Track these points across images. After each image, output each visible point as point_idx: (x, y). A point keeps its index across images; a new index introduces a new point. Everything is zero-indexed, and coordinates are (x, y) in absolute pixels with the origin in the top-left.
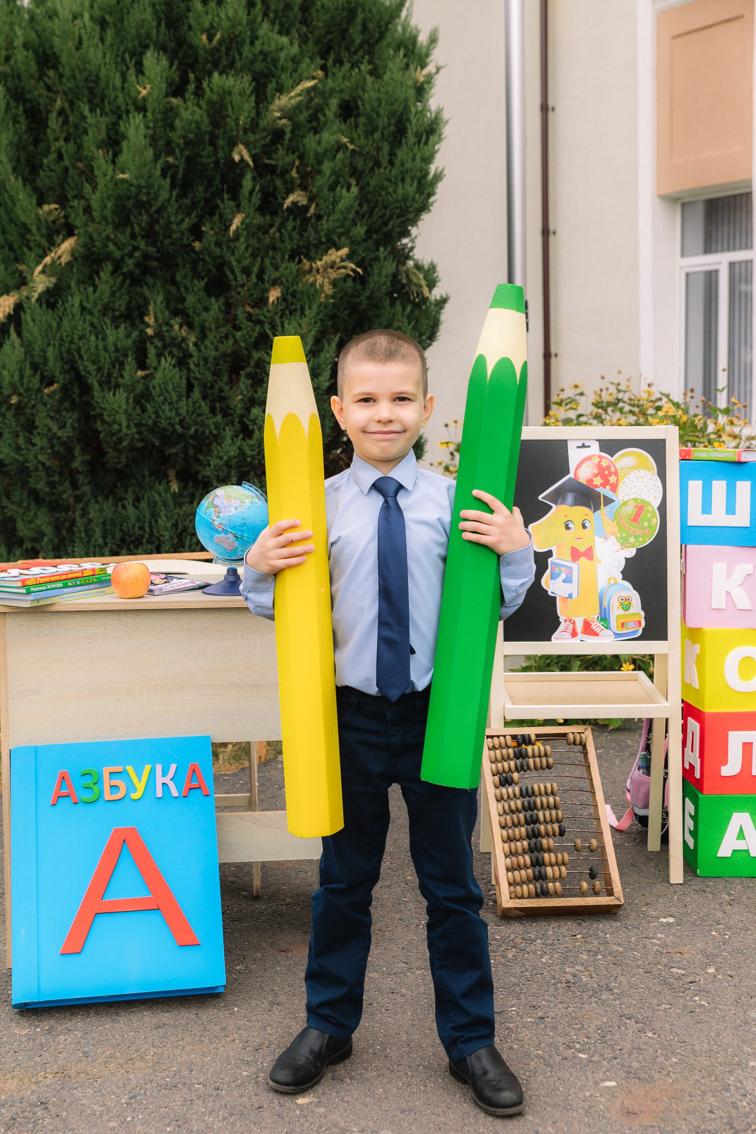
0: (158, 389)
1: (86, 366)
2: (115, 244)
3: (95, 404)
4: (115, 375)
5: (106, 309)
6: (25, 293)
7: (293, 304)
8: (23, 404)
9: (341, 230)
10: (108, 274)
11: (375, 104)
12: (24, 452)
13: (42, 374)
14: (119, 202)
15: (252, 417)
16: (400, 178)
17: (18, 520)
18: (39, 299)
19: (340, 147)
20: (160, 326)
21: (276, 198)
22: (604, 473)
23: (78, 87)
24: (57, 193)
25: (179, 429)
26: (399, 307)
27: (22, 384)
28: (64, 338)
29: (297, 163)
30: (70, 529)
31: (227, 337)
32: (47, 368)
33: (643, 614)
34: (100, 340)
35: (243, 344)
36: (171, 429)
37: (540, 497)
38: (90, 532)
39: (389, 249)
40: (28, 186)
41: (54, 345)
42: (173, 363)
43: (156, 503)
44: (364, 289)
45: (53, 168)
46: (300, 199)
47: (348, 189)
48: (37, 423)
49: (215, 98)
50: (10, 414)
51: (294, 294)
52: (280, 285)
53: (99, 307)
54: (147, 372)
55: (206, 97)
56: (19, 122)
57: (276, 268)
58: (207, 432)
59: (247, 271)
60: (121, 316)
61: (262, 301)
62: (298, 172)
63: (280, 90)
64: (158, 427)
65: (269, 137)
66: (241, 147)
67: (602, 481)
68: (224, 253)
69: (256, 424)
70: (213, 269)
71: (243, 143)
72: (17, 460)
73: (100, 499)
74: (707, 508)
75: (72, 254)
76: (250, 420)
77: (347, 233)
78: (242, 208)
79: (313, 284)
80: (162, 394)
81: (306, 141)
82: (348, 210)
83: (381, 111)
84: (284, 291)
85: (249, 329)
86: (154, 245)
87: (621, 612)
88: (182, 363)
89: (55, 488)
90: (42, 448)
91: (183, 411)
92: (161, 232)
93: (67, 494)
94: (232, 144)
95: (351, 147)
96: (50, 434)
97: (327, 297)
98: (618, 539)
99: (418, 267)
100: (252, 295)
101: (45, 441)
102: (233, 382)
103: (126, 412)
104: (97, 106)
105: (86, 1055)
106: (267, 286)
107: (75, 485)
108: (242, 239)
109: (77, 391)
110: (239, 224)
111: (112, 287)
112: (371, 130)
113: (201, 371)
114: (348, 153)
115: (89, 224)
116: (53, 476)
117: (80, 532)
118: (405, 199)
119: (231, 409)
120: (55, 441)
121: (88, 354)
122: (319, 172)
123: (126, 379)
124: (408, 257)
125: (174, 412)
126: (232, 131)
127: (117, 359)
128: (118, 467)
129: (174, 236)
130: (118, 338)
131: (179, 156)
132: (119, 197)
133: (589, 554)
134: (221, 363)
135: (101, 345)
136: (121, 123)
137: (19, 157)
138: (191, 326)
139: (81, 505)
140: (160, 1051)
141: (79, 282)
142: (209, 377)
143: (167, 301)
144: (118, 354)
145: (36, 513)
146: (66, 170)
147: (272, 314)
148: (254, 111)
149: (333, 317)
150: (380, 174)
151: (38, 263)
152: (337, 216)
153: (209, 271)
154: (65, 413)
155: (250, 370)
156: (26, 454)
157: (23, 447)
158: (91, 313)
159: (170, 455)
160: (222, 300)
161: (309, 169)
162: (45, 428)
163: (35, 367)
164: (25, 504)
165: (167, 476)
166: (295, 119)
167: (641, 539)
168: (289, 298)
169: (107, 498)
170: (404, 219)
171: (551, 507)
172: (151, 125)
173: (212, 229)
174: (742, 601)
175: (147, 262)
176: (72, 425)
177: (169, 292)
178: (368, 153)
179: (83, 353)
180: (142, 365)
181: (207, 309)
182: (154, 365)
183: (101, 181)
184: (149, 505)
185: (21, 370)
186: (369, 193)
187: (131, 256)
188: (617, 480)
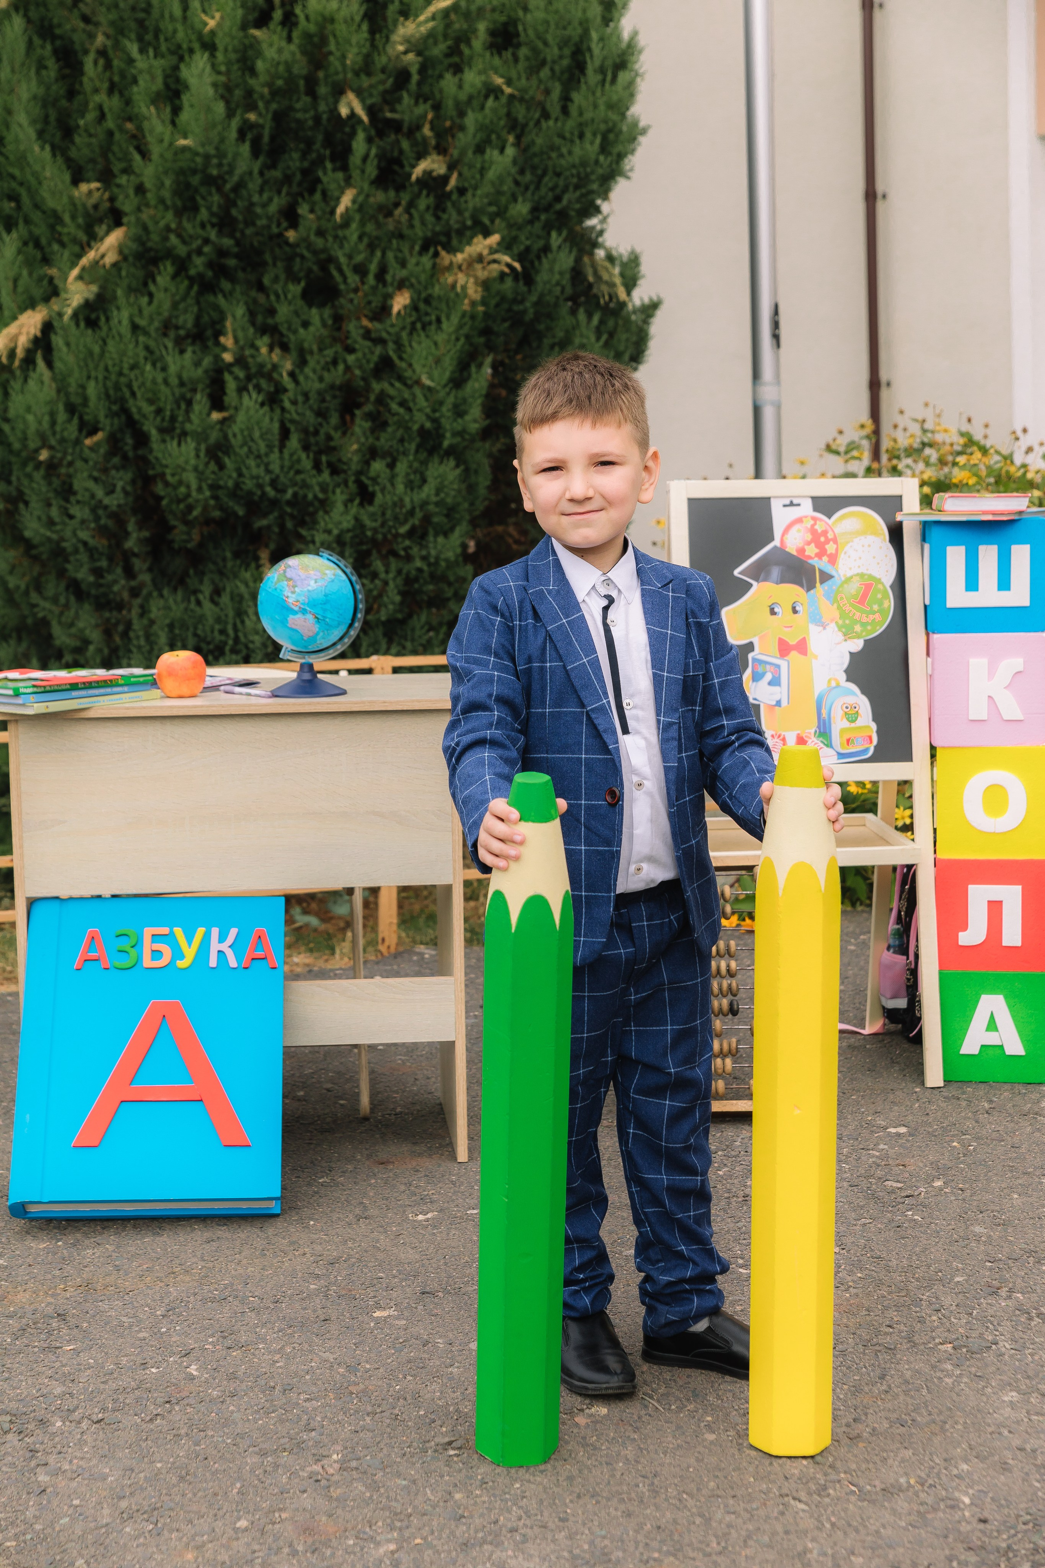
0: (239, 437)
1: (140, 407)
2: (179, 236)
3: (153, 461)
4: (180, 419)
5: (167, 326)
6: (56, 308)
7: (427, 314)
8: (56, 461)
9: (493, 209)
10: (168, 278)
11: (541, 29)
12: (58, 527)
13: (81, 418)
14: (181, 178)
15: (372, 474)
16: (576, 133)
17: (54, 623)
18: (75, 315)
19: (492, 91)
20: (242, 349)
21: (402, 166)
22: (819, 539)
23: (122, 19)
24: (99, 167)
25: (270, 492)
26: (582, 316)
27: (54, 433)
28: (110, 368)
29: (430, 116)
30: (125, 635)
31: (335, 362)
32: (87, 410)
33: (874, 726)
34: (158, 370)
35: (357, 372)
36: (259, 493)
37: (736, 572)
38: (153, 638)
39: (565, 233)
40: (58, 158)
41: (96, 378)
42: (260, 399)
43: (241, 597)
44: (530, 291)
45: (92, 131)
46: (435, 166)
47: (502, 150)
48: (77, 486)
49: (312, 28)
50: (38, 476)
51: (428, 301)
52: (408, 288)
53: (156, 324)
54: (225, 414)
55: (300, 27)
56: (46, 68)
57: (403, 264)
58: (310, 496)
59: (361, 270)
60: (188, 336)
61: (384, 310)
62: (432, 129)
63: (406, 13)
64: (241, 489)
65: (391, 81)
66: (351, 96)
67: (817, 551)
68: (329, 245)
69: (378, 484)
70: (315, 268)
71: (353, 90)
72: (49, 539)
73: (166, 592)
74: (972, 583)
75: (120, 252)
76: (369, 478)
77: (501, 213)
78: (353, 181)
79: (454, 286)
80: (245, 443)
81: (443, 83)
82: (501, 179)
83: (550, 38)
84: (415, 296)
85: (367, 351)
86: (231, 235)
87: (845, 724)
88: (273, 400)
89: (102, 577)
90: (83, 522)
91: (275, 467)
92: (240, 218)
93: (119, 585)
94: (339, 91)
95: (508, 90)
96: (93, 502)
97: (473, 304)
98: (840, 628)
99: (610, 258)
100: (369, 303)
101: (87, 510)
102: (345, 427)
103: (196, 469)
104: (149, 44)
105: (118, 1269)
106: (390, 290)
107: (129, 573)
108: (354, 226)
109: (129, 441)
110: (349, 204)
111: (173, 295)
112: (537, 64)
113: (300, 411)
114: (504, 100)
115: (143, 208)
116: (99, 560)
117: (138, 637)
118: (584, 164)
119: (344, 463)
120: (100, 512)
121: (143, 389)
122: (462, 128)
123: (195, 423)
124: (595, 245)
125: (262, 468)
126: (337, 73)
127: (183, 397)
128: (189, 546)
129: (259, 223)
130: (183, 367)
131: (264, 111)
132: (182, 172)
133: (802, 647)
134: (328, 398)
135: (160, 377)
136: (182, 66)
137: (47, 116)
138: (285, 348)
139: (138, 601)
140: (211, 1265)
141: (130, 290)
142: (310, 418)
143: (252, 314)
144: (184, 390)
145: (77, 613)
146: (110, 134)
147: (397, 329)
148: (368, 44)
149: (486, 332)
150: (548, 128)
151: (74, 265)
152: (486, 188)
153: (310, 271)
154: (113, 472)
155: (369, 408)
156: (62, 530)
157: (57, 520)
158: (146, 333)
159: (260, 529)
160: (327, 312)
161: (448, 124)
162: (87, 494)
163: (71, 409)
164: (62, 600)
165: (257, 559)
166: (427, 53)
167: (869, 628)
168: (422, 306)
169: (175, 589)
170: (584, 191)
171: (751, 585)
172: (223, 68)
173: (312, 211)
174: (1010, 708)
175: (223, 261)
176: (124, 489)
177: (255, 301)
178: (533, 98)
179: (135, 388)
180: (217, 403)
181: (306, 324)
182: (233, 404)
183: (156, 150)
184: (232, 599)
185: (52, 415)
186: (535, 155)
187: (199, 252)
188: (837, 550)
